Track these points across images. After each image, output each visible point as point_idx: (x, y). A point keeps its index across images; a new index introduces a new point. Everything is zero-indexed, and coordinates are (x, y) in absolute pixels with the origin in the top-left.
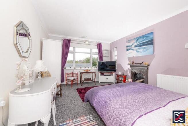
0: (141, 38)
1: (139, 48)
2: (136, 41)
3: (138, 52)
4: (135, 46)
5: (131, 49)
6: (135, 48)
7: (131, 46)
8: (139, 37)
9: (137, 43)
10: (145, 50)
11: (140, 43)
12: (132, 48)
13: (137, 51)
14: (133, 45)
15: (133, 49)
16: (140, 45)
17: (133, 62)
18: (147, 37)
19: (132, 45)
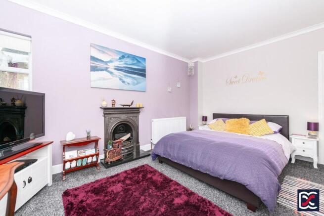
0: (128, 57)
1: (125, 76)
2: (120, 58)
3: (123, 82)
4: (118, 69)
5: (106, 69)
6: (116, 72)
7: (106, 63)
8: (126, 54)
9: (121, 64)
10: (136, 82)
11: (129, 66)
12: (109, 69)
13: (120, 79)
14: (111, 62)
15: (111, 73)
16: (127, 69)
17: (115, 102)
18: (139, 62)
19: (108, 62)
